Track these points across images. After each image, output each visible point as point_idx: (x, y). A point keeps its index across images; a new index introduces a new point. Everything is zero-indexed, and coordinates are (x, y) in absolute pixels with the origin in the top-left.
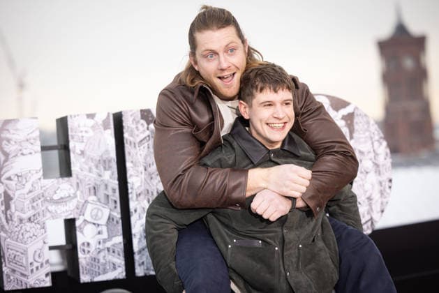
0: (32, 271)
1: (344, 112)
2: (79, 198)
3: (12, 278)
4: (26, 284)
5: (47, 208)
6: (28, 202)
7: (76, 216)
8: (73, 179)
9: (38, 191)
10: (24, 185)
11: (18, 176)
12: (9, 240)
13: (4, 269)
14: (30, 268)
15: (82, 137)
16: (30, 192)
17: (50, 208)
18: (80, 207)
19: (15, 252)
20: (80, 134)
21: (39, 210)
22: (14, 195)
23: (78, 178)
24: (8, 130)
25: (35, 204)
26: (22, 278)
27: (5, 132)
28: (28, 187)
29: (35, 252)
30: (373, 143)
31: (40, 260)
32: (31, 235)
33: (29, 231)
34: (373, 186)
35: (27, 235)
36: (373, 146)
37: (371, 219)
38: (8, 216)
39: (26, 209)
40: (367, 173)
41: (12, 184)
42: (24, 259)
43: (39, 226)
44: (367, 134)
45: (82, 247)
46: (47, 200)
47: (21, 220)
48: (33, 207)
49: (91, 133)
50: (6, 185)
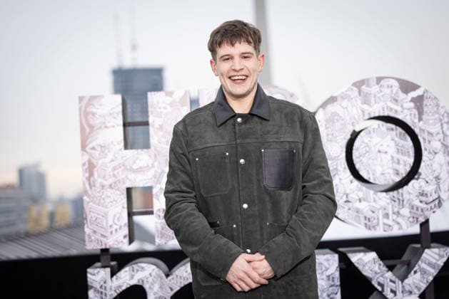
0: (111, 233)
1: (414, 94)
2: (156, 168)
3: (93, 238)
4: (106, 244)
5: (126, 176)
6: (110, 170)
7: (153, 185)
8: (152, 150)
9: (119, 161)
10: (106, 154)
11: (101, 147)
12: (91, 204)
13: (86, 230)
14: (110, 231)
15: (161, 112)
16: (112, 161)
17: (129, 176)
18: (157, 176)
19: (96, 215)
20: (159, 110)
21: (120, 178)
22: (97, 163)
23: (156, 149)
24: (93, 105)
25: (115, 173)
26: (102, 239)
27: (91, 106)
28: (110, 156)
29: (115, 216)
30: (442, 125)
31: (119, 223)
32: (112, 200)
33: (110, 197)
34: (441, 166)
35: (108, 200)
36: (442, 128)
37: (439, 197)
38: (92, 182)
39: (107, 177)
40: (436, 153)
41: (96, 153)
42: (105, 221)
43: (119, 193)
44: (437, 116)
45: (158, 213)
46: (127, 169)
47: (103, 187)
48: (114, 175)
49: (169, 109)
50: (91, 155)
